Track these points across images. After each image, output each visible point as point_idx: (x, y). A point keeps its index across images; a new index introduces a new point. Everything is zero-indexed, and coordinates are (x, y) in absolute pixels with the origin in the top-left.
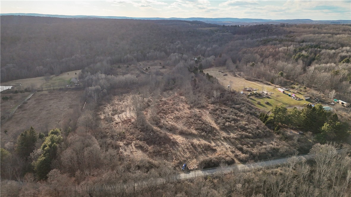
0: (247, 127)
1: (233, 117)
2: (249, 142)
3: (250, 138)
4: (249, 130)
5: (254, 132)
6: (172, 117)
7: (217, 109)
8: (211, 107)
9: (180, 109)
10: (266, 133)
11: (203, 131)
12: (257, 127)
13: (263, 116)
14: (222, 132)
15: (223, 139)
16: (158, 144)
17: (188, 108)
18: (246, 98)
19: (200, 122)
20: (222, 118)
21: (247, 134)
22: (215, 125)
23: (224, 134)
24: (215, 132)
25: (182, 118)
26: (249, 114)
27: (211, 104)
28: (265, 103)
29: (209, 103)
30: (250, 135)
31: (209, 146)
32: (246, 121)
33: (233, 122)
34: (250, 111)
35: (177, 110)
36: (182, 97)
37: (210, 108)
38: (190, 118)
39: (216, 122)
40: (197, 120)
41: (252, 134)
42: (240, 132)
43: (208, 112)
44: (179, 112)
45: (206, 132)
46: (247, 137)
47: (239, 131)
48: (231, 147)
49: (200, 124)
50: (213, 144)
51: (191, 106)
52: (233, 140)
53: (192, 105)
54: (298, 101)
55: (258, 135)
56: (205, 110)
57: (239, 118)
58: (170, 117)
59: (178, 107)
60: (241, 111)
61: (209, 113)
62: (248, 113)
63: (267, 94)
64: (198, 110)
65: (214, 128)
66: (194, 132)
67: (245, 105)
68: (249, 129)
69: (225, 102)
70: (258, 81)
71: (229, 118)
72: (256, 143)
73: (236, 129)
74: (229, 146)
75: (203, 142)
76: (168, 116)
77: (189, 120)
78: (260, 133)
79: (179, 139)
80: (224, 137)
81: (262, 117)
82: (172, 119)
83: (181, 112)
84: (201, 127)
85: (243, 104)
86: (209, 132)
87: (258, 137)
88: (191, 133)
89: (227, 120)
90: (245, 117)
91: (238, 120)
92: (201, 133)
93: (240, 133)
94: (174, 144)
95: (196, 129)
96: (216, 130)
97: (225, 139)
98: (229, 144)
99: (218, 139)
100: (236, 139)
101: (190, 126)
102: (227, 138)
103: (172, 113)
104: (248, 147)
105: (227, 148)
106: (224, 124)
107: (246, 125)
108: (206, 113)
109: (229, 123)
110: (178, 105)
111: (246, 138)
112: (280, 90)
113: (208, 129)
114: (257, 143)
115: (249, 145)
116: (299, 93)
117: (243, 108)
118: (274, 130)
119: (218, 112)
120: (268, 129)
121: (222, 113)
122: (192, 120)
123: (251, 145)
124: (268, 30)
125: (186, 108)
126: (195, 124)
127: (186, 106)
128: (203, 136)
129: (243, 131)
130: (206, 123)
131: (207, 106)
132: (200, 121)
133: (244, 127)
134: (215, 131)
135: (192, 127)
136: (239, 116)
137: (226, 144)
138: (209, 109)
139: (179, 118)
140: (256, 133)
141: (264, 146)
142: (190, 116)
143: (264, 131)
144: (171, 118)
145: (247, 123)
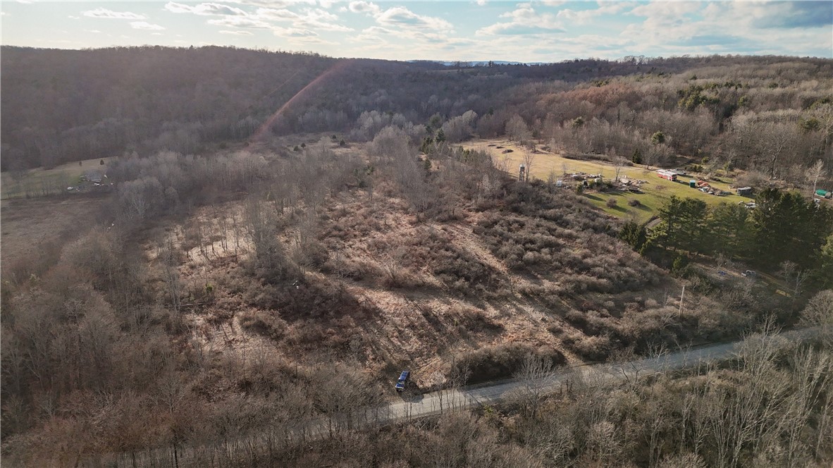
0: (589, 261)
1: (545, 237)
2: (601, 301)
3: (602, 293)
4: (597, 269)
5: (613, 274)
6: (364, 246)
7: (495, 223)
8: (476, 217)
9: (388, 227)
10: (649, 275)
11: (459, 277)
12: (619, 261)
13: (634, 231)
14: (516, 278)
15: (520, 296)
16: (316, 317)
17: (411, 223)
18: (571, 193)
19: (449, 254)
20: (511, 241)
21: (594, 279)
22: (492, 261)
23: (524, 283)
24: (495, 280)
25: (392, 246)
26: (591, 230)
27: (477, 211)
28: (630, 203)
29: (470, 210)
30: (604, 281)
31: (480, 318)
32: (585, 248)
33: (546, 250)
34: (592, 223)
35: (379, 229)
36: (392, 200)
37: (473, 221)
38: (419, 244)
39: (495, 252)
40: (440, 249)
41: (610, 278)
42: (570, 274)
43: (469, 231)
44: (385, 233)
45: (467, 279)
46: (594, 288)
47: (566, 273)
48: (547, 319)
49: (448, 257)
50: (491, 312)
51: (418, 217)
52: (551, 297)
53: (422, 215)
54: (720, 197)
55: (626, 282)
56: (459, 226)
57: (561, 241)
58: (358, 244)
59: (382, 222)
60: (565, 224)
61: (474, 232)
62: (585, 227)
63: (628, 184)
64: (440, 227)
65: (491, 269)
66: (431, 279)
67: (574, 210)
68: (597, 266)
69: (515, 205)
70: (598, 159)
71: (532, 242)
72: (625, 304)
73: (557, 268)
74: (542, 315)
75: (460, 306)
76: (351, 243)
77: (416, 250)
78: (630, 275)
79: (386, 301)
80: (523, 292)
81: (630, 234)
82: (365, 251)
83: (390, 233)
84: (451, 267)
85: (569, 206)
86: (477, 279)
87: (628, 289)
88: (420, 282)
89: (529, 245)
90: (579, 238)
91: (558, 245)
92: (454, 281)
93: (572, 278)
94: (371, 314)
95: (437, 273)
96: (499, 274)
97: (528, 296)
98: (541, 311)
99: (505, 298)
100: (561, 294)
101: (419, 265)
102: (532, 293)
103: (364, 235)
104: (602, 316)
105: (536, 322)
106: (520, 256)
107: (585, 257)
108: (463, 232)
109: (537, 254)
110: (381, 217)
111: (591, 291)
112: (664, 174)
113: (473, 269)
114: (629, 304)
115: (605, 311)
116: (715, 180)
117: (570, 217)
118: (670, 266)
119: (497, 227)
120: (652, 266)
121: (510, 230)
122: (423, 250)
123: (610, 310)
124: (600, 69)
125: (404, 223)
126: (433, 259)
127: (405, 219)
128: (460, 289)
129: (579, 273)
130: (467, 256)
131: (466, 216)
132: (447, 250)
133: (581, 262)
134: (494, 276)
135: (424, 268)
136: (560, 236)
137: (532, 309)
138: (470, 222)
139: (384, 248)
140: (619, 277)
141: (651, 312)
142: (416, 240)
143: (640, 271)
144: (359, 249)
145: (587, 250)
